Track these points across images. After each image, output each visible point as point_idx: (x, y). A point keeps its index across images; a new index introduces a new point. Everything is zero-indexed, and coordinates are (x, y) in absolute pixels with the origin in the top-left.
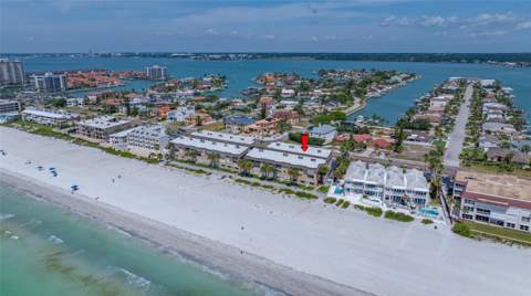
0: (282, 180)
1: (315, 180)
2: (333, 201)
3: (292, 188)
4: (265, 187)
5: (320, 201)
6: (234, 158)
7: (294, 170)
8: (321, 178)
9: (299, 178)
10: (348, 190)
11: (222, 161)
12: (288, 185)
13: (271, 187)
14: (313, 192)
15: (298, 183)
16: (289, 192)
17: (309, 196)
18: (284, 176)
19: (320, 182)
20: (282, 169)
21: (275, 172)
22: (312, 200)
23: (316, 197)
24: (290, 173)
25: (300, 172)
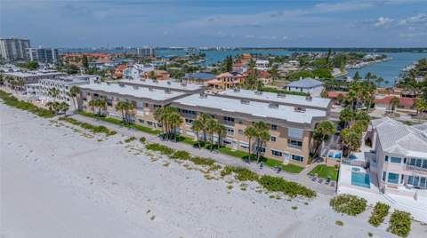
0: (235, 148)
1: (304, 152)
2: (356, 206)
3: (253, 167)
4: (198, 161)
5: (321, 203)
6: (156, 106)
7: (260, 129)
8: (317, 146)
9: (270, 147)
10: (393, 177)
11: (140, 113)
12: (246, 158)
13: (210, 162)
14: (302, 179)
15: (268, 155)
16: (244, 175)
17: (292, 190)
18: (239, 140)
19: (314, 156)
20: (236, 127)
21: (221, 131)
22: (299, 200)
23: (309, 194)
24: (250, 133)
25: (272, 133)
